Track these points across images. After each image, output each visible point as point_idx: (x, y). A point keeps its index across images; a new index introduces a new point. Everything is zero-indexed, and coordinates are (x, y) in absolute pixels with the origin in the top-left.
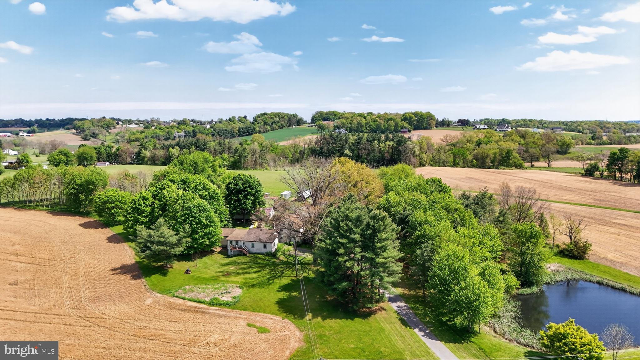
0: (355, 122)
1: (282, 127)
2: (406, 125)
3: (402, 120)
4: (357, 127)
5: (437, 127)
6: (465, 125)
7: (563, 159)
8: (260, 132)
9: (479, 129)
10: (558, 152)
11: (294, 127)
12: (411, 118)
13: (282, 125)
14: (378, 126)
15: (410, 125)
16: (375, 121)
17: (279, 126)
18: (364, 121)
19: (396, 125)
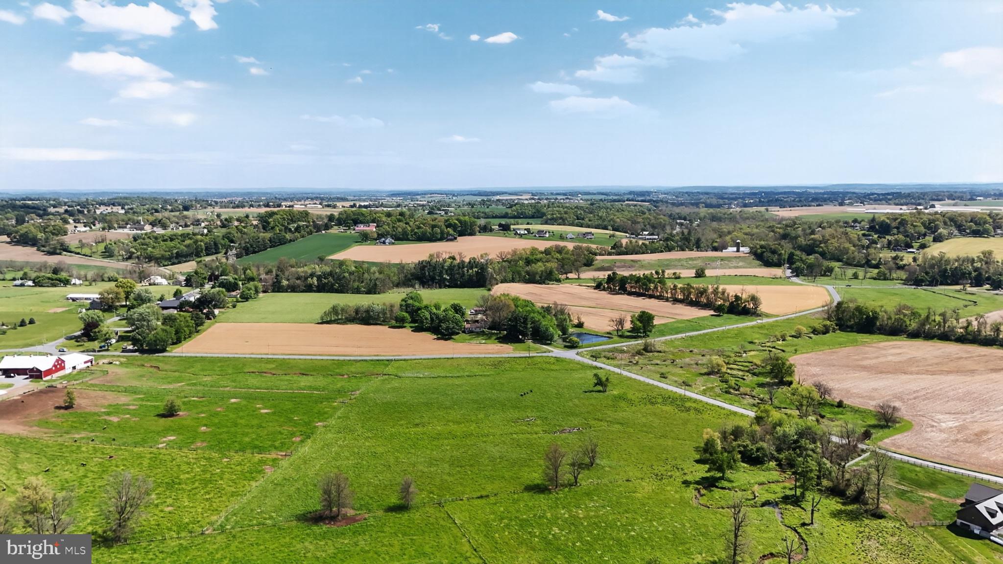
0: (400, 230)
1: (310, 233)
2: (450, 230)
3: (447, 227)
4: (403, 235)
5: (480, 232)
6: (506, 230)
7: (589, 270)
8: (291, 241)
9: (519, 235)
10: (586, 265)
11: (323, 232)
12: (455, 224)
13: (311, 230)
14: (424, 234)
15: (455, 231)
16: (419, 228)
17: (308, 233)
18: (409, 229)
19: (442, 233)
